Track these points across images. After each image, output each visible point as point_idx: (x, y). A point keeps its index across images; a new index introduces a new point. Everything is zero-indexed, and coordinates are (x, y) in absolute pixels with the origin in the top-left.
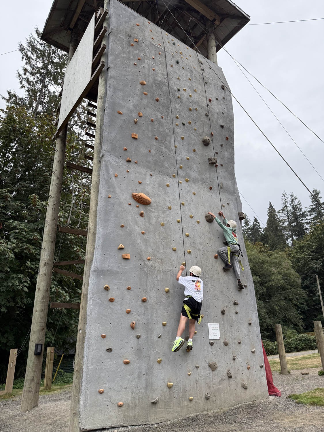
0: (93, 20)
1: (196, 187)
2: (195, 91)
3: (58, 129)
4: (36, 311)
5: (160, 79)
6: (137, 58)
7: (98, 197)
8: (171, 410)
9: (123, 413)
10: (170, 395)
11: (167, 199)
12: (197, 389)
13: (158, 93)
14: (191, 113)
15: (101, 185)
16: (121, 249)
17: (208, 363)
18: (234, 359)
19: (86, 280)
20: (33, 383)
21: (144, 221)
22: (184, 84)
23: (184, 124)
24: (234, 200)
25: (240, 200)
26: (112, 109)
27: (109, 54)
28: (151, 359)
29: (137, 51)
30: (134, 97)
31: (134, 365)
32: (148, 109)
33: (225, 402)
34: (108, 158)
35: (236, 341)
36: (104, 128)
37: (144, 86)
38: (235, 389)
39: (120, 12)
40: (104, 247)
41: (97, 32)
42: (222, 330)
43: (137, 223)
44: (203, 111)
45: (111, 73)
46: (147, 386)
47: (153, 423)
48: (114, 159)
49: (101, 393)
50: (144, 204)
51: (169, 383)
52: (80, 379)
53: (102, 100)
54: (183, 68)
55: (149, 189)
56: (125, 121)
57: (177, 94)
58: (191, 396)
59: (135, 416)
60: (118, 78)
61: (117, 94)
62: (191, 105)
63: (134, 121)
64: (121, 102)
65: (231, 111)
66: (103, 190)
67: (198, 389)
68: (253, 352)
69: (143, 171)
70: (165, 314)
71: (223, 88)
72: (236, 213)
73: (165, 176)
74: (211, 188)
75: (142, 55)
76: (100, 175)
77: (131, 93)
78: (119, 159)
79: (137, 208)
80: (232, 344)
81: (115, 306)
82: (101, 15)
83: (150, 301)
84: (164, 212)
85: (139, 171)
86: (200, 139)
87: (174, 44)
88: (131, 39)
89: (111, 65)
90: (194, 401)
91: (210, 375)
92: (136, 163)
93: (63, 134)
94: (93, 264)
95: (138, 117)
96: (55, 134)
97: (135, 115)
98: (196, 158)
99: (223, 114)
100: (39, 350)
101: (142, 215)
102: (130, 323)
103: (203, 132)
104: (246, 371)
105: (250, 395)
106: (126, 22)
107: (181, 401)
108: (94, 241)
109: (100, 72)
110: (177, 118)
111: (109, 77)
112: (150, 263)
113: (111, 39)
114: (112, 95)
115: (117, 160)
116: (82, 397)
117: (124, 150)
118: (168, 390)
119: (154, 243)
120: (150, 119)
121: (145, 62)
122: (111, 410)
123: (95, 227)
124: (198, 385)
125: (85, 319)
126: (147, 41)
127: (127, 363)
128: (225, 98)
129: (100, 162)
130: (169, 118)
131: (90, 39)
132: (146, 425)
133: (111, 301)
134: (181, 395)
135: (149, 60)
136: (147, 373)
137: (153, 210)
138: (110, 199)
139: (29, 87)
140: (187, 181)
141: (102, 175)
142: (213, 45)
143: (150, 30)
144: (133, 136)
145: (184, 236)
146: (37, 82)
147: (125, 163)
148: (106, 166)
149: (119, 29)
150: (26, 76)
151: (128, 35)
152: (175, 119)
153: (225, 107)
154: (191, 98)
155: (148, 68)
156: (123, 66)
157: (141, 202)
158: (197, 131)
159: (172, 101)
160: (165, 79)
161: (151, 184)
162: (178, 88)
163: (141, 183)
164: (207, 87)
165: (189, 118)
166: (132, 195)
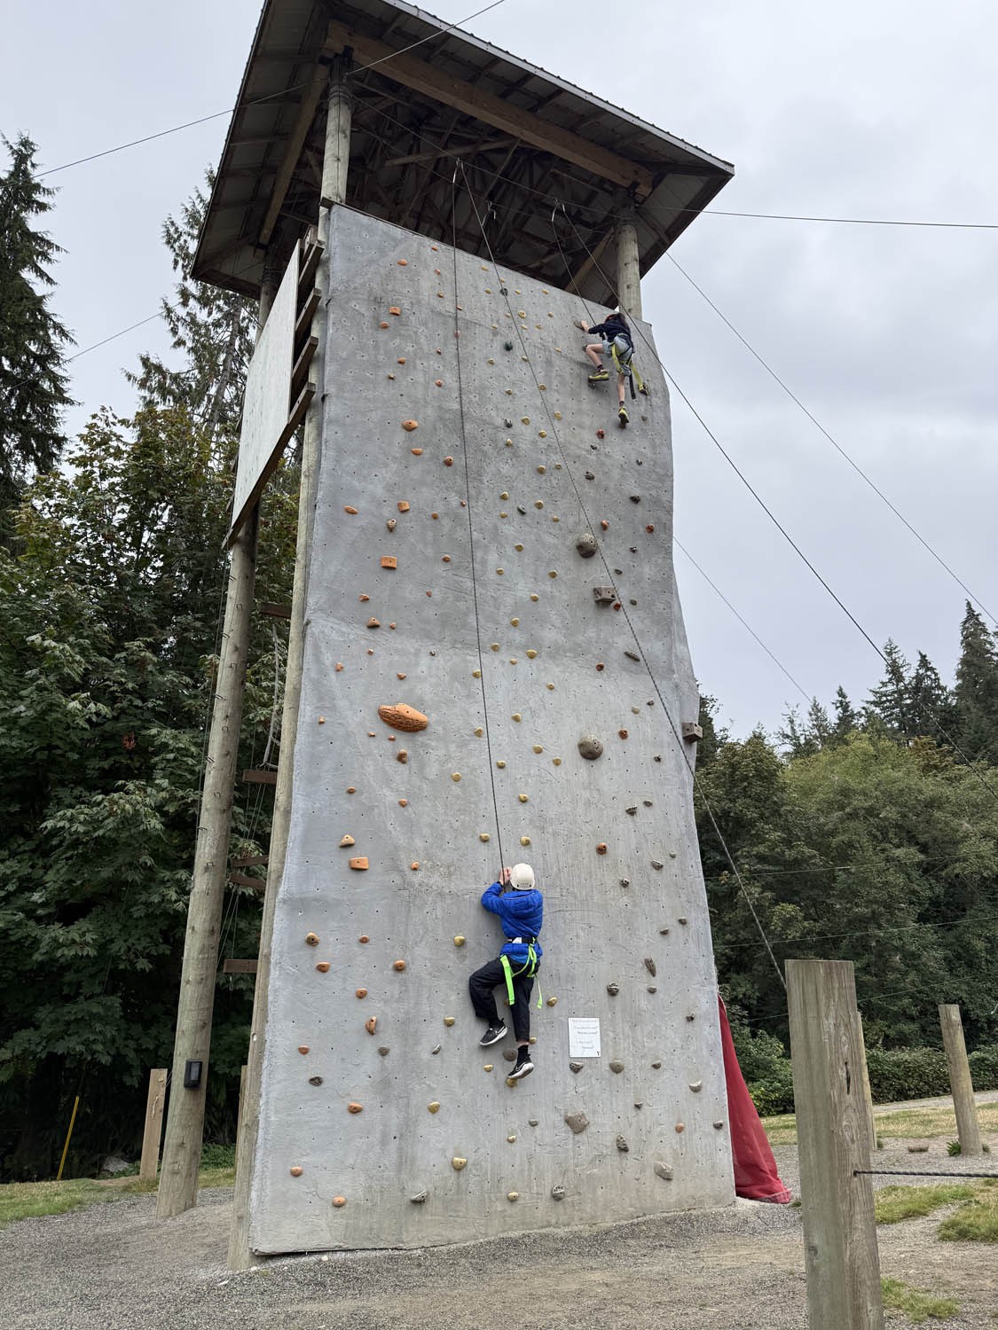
0: (295, 258)
1: (557, 670)
2: (557, 417)
3: (233, 523)
4: (188, 982)
5: (456, 407)
6: (396, 360)
7: (296, 721)
8: (460, 1220)
9: (344, 1222)
10: (458, 1184)
11: (473, 711)
12: (530, 1175)
13: (449, 444)
14: (544, 478)
15: (303, 694)
16: (348, 846)
17: (562, 1113)
18: (638, 1107)
20: (182, 1153)
21: (406, 773)
22: (524, 404)
23: (522, 513)
26: (333, 504)
27: (327, 358)
28: (414, 1102)
29: (398, 341)
30: (386, 466)
31: (373, 1115)
32: (424, 489)
33: (606, 1207)
34: (321, 626)
35: (648, 1063)
36: (313, 554)
37: (413, 433)
38: (637, 1180)
39: (356, 238)
40: (306, 842)
41: (305, 288)
42: (608, 1035)
43: (388, 781)
44: (577, 469)
45: (332, 409)
46: (401, 1164)
47: (413, 1245)
48: (335, 626)
49: (296, 1174)
50: (408, 731)
51: (456, 1159)
52: (253, 1143)
53: (311, 480)
54: (525, 360)
55: (425, 690)
56: (363, 530)
57: (505, 437)
58: (514, 1189)
59: (371, 1229)
60: (348, 420)
61: (346, 463)
62: (544, 458)
63: (388, 525)
64: (356, 483)
65: (665, 450)
66: (309, 707)
67: (532, 1177)
68: (696, 1090)
69: (410, 645)
70: (453, 998)
73: (469, 652)
74: (600, 668)
75: (409, 348)
76: (301, 669)
77: (381, 456)
78: (348, 624)
79: (391, 742)
80: (635, 1069)
81: (332, 981)
82: (311, 246)
83: (414, 969)
84: (462, 745)
85: (399, 646)
86: (568, 543)
88: (383, 310)
89: (330, 389)
90: (520, 1202)
91: (566, 1144)
92: (392, 628)
93: (247, 533)
94: (283, 884)
95: (398, 514)
96: (228, 535)
97: (388, 512)
98: (557, 594)
99: (640, 464)
100: (194, 1076)
101: (401, 758)
102: (364, 1021)
103: (577, 524)
104: (674, 1138)
105: (678, 1194)
106: (371, 262)
107: (487, 1200)
108: (286, 829)
109: (307, 405)
110: (504, 497)
111: (326, 419)
112: (417, 878)
113: (332, 316)
114: (331, 467)
115: (344, 629)
116: (256, 1184)
117: (362, 601)
118: (454, 1175)
119: (431, 826)
120: (430, 513)
121: (415, 367)
122: (317, 1212)
123: (290, 796)
124: (533, 1167)
125: (265, 1010)
126: (423, 308)
127: (355, 1111)
128: (649, 418)
129: (302, 636)
130: (480, 503)
132: (396, 1249)
133: (322, 969)
134: (487, 1186)
135: (428, 359)
136: (401, 1135)
137: (433, 744)
138: (322, 727)
139: (198, 341)
140: (532, 656)
141: (305, 670)
142: (629, 259)
143: (436, 271)
144: (384, 564)
145: (515, 800)
146: (217, 324)
147: (363, 631)
148: (316, 647)
149: (353, 286)
150: (188, 309)
151: (375, 298)
152: (498, 501)
153: (646, 444)
154: (544, 439)
155: (423, 382)
156: (360, 388)
157: (399, 726)
158: (559, 523)
159: (488, 458)
160: (470, 402)
161: (431, 676)
162: (506, 420)
163: (405, 676)
164: (594, 397)
165: (536, 494)
166: (379, 711)
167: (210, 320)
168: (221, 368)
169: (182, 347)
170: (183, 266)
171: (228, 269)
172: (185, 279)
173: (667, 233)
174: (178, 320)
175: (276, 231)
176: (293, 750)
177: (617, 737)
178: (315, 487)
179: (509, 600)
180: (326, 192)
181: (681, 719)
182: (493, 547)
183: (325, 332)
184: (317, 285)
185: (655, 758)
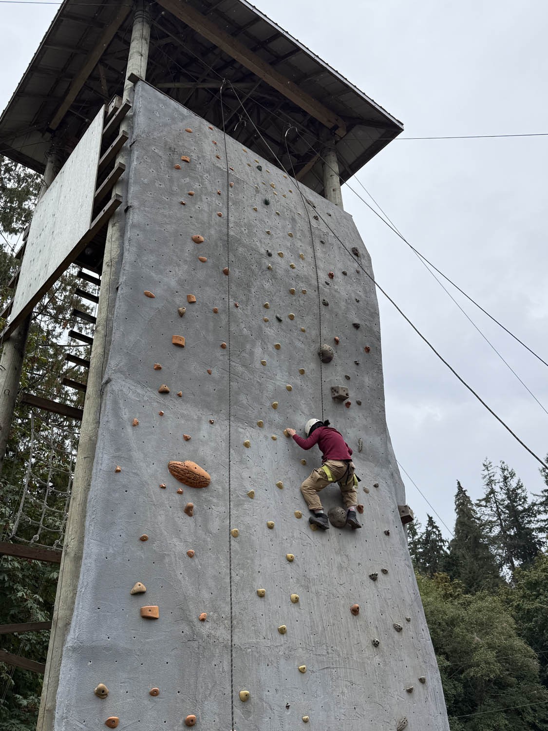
0: (99, 118)
2: (301, 257)
3: (10, 323)
5: (232, 233)
6: (186, 192)
7: (91, 470)
11: (245, 475)
13: (227, 259)
14: (294, 298)
15: (100, 444)
16: (140, 594)
19: (52, 672)
21: (193, 525)
22: (279, 243)
23: (279, 320)
24: (388, 478)
25: (400, 478)
26: (134, 287)
27: (131, 181)
29: (188, 180)
30: (179, 266)
32: (207, 289)
34: (120, 385)
36: (115, 324)
37: (200, 245)
39: (155, 106)
40: (98, 588)
43: (177, 532)
45: (134, 217)
48: (132, 387)
50: (195, 487)
53: (113, 269)
54: (278, 214)
55: (206, 451)
56: (159, 311)
57: (267, 262)
60: (148, 227)
61: (145, 258)
62: (294, 283)
63: (179, 311)
64: (154, 275)
66: (105, 456)
69: (193, 412)
71: (355, 252)
72: (393, 506)
73: (241, 425)
75: (196, 186)
76: (98, 423)
77: (175, 258)
78: (143, 387)
79: (179, 495)
83: (204, 725)
84: (239, 505)
85: (185, 412)
86: (312, 349)
87: (259, 168)
88: (176, 157)
89: (133, 202)
92: (179, 396)
93: (19, 333)
94: (72, 632)
95: (187, 304)
97: (180, 302)
98: (305, 387)
101: (188, 511)
106: (165, 125)
108: (76, 575)
109: (110, 214)
110: (266, 306)
111: (129, 225)
112: (205, 629)
113: (136, 154)
114: (133, 259)
115: (139, 391)
117: (156, 369)
119: (215, 578)
120: (212, 308)
121: (201, 200)
123: (81, 541)
126: (207, 161)
128: (362, 272)
129: (101, 393)
130: (249, 308)
131: (92, 151)
133: (111, 724)
135: (211, 196)
137: (215, 500)
138: (118, 474)
141: (102, 424)
142: (332, 173)
143: (213, 141)
144: (175, 341)
145: (284, 561)
147: (156, 395)
148: (115, 402)
149: (152, 137)
151: (170, 148)
152: (262, 308)
153: (361, 289)
154: (294, 270)
155: (208, 211)
156: (158, 206)
157: (187, 481)
158: (306, 333)
159: (255, 275)
160: (241, 232)
161: (211, 441)
162: (268, 251)
163: (190, 438)
164: (324, 250)
165: (289, 309)
166: (169, 465)
178: (117, 274)
179: (271, 387)
180: (131, 69)
181: (397, 501)
182: (259, 343)
183: (130, 162)
185: (385, 532)
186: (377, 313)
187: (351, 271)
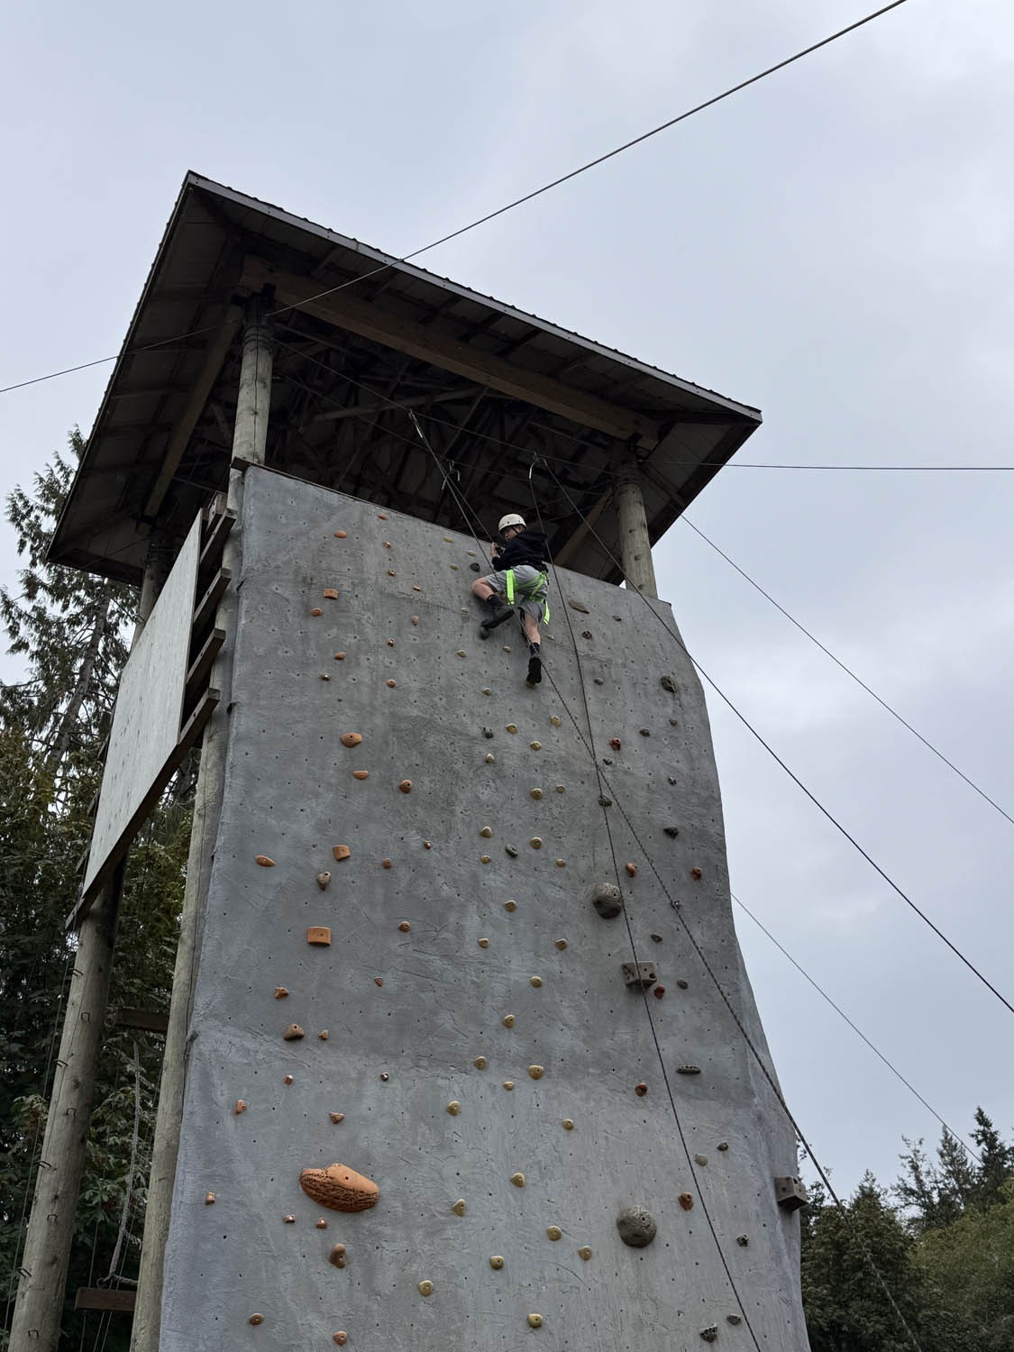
0: (194, 533)
1: (577, 1097)
2: (554, 723)
3: (84, 891)
5: (415, 713)
6: (332, 655)
7: (169, 1201)
11: (449, 1169)
13: (406, 763)
14: (541, 805)
15: (181, 1156)
21: (345, 1285)
22: (507, 709)
23: (512, 855)
24: (748, 1126)
26: (239, 853)
27: (237, 656)
29: (335, 631)
30: (317, 795)
32: (371, 827)
34: (215, 1041)
36: (206, 928)
37: (355, 751)
39: (280, 507)
41: (207, 569)
43: (315, 1301)
44: (587, 792)
45: (241, 722)
48: (236, 1040)
50: (349, 1211)
53: (208, 821)
54: (506, 650)
55: (373, 1139)
56: (282, 888)
57: (484, 751)
60: (264, 736)
61: (259, 795)
62: (539, 778)
63: (318, 881)
64: (273, 822)
65: (706, 764)
66: (190, 1177)
69: (351, 1065)
71: (667, 685)
72: (758, 1184)
73: (443, 1073)
74: (642, 1091)
75: (350, 640)
76: (180, 1113)
77: (310, 783)
78: (255, 1035)
79: (321, 1231)
82: (218, 517)
84: (434, 1232)
85: (333, 1068)
86: (580, 898)
87: (475, 566)
88: (314, 593)
89: (240, 696)
92: (323, 1039)
93: (104, 904)
95: (334, 864)
96: (75, 910)
97: (319, 862)
98: (569, 974)
99: (673, 783)
101: (337, 1259)
103: (592, 868)
106: (298, 535)
109: (206, 718)
110: (485, 834)
111: (232, 736)
113: (245, 603)
114: (238, 801)
115: (250, 1045)
117: (277, 998)
120: (380, 860)
121: (358, 664)
123: (155, 1332)
126: (369, 589)
128: (681, 723)
129: (185, 1057)
130: (452, 844)
135: (376, 653)
137: (388, 1231)
138: (210, 1208)
139: (46, 643)
140: (536, 1076)
141: (186, 1116)
142: (634, 525)
143: (385, 544)
144: (312, 940)
145: (522, 1326)
146: (74, 621)
147: (279, 1046)
148: (206, 1075)
149: (273, 565)
150: (34, 602)
151: (304, 579)
152: (477, 839)
153: (680, 756)
154: (537, 753)
155: (370, 682)
156: (282, 693)
157: (334, 1203)
158: (566, 869)
159: (462, 780)
160: (434, 706)
161: (383, 1115)
162: (484, 729)
163: (342, 1118)
164: (602, 696)
165: (531, 828)
166: (301, 1177)
167: (65, 616)
168: (77, 677)
169: (23, 651)
170: (32, 548)
171: (99, 548)
172: (33, 564)
173: (679, 492)
174: (20, 616)
175: (169, 499)
176: (162, 1252)
177: (676, 1207)
178: (213, 831)
179: (499, 988)
180: (237, 452)
181: (772, 1171)
182: (472, 908)
183: (234, 622)
184: (226, 563)
185: (738, 1240)
186: (716, 796)
187: (658, 725)
